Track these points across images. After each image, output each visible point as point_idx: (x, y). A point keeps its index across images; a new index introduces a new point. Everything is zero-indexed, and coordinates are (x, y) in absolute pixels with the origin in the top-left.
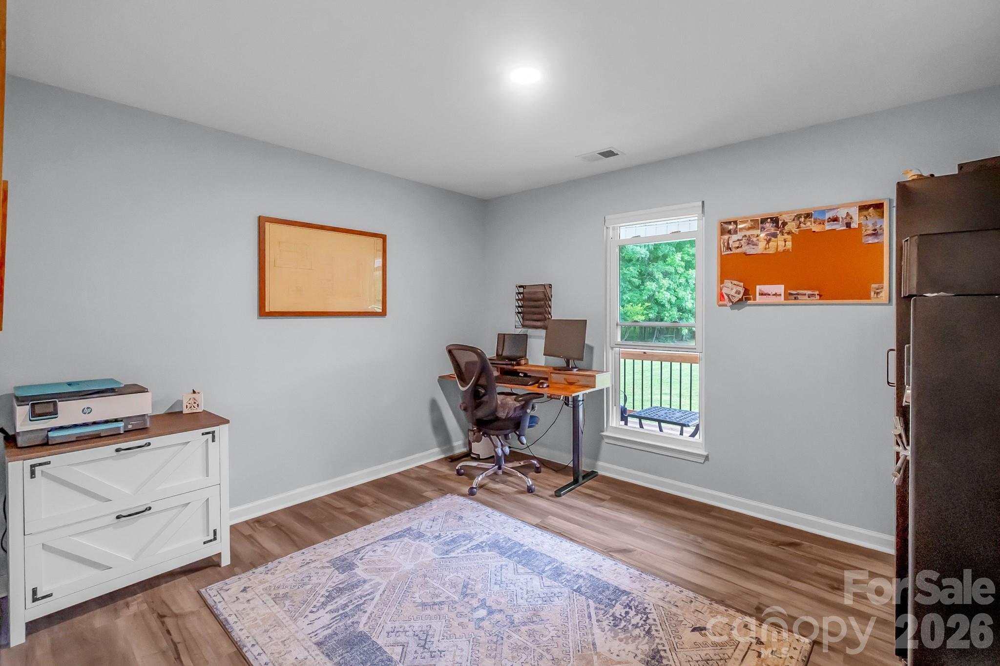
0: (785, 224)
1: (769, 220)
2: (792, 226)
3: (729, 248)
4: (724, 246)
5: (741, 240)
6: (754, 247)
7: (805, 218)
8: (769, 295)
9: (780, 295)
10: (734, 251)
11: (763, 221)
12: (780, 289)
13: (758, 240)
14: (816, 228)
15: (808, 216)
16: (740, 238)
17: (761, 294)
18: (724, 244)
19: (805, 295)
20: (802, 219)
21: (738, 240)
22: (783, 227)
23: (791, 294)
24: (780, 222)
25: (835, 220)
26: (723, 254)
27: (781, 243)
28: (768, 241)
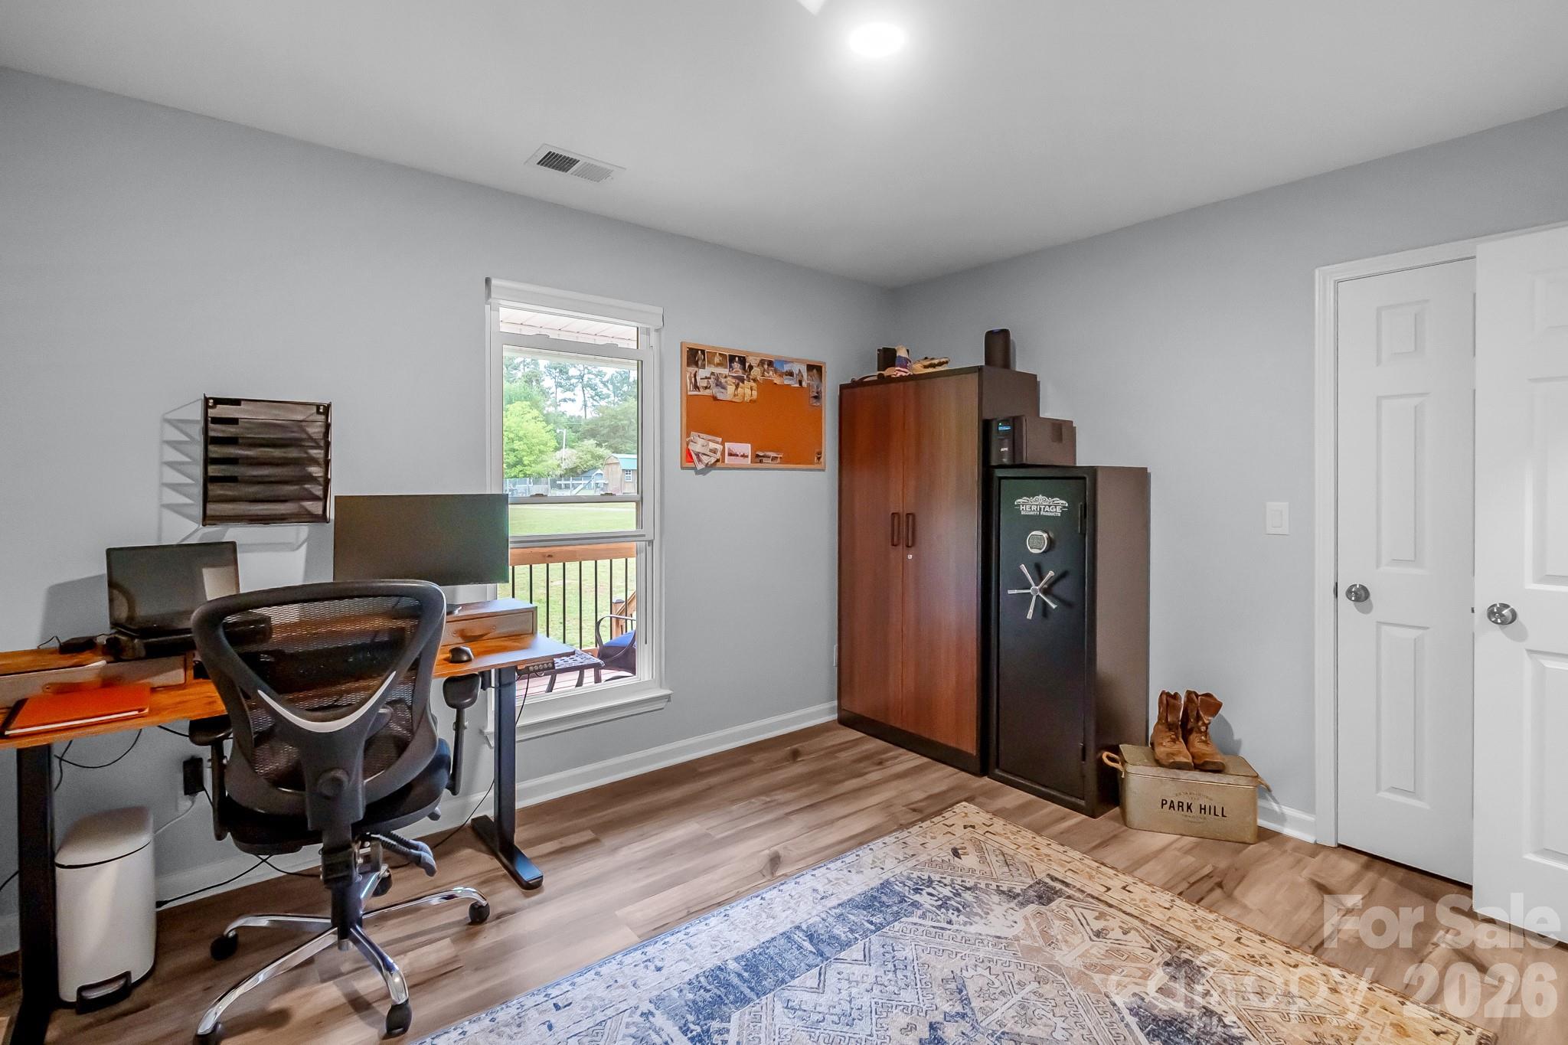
0: (751, 367)
1: (737, 359)
2: (756, 372)
3: (696, 387)
4: (691, 382)
5: (710, 378)
6: (722, 390)
7: (768, 365)
8: (737, 455)
9: (747, 457)
10: (702, 392)
11: (732, 358)
12: (746, 448)
13: (726, 382)
14: (777, 380)
15: (770, 363)
16: (708, 376)
17: (730, 455)
18: (691, 380)
19: (769, 457)
20: (766, 366)
21: (706, 378)
22: (750, 371)
23: (758, 456)
24: (747, 365)
25: (791, 374)
26: (690, 393)
27: (748, 391)
28: (737, 386)
